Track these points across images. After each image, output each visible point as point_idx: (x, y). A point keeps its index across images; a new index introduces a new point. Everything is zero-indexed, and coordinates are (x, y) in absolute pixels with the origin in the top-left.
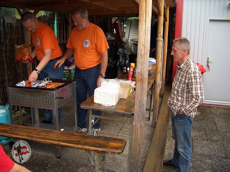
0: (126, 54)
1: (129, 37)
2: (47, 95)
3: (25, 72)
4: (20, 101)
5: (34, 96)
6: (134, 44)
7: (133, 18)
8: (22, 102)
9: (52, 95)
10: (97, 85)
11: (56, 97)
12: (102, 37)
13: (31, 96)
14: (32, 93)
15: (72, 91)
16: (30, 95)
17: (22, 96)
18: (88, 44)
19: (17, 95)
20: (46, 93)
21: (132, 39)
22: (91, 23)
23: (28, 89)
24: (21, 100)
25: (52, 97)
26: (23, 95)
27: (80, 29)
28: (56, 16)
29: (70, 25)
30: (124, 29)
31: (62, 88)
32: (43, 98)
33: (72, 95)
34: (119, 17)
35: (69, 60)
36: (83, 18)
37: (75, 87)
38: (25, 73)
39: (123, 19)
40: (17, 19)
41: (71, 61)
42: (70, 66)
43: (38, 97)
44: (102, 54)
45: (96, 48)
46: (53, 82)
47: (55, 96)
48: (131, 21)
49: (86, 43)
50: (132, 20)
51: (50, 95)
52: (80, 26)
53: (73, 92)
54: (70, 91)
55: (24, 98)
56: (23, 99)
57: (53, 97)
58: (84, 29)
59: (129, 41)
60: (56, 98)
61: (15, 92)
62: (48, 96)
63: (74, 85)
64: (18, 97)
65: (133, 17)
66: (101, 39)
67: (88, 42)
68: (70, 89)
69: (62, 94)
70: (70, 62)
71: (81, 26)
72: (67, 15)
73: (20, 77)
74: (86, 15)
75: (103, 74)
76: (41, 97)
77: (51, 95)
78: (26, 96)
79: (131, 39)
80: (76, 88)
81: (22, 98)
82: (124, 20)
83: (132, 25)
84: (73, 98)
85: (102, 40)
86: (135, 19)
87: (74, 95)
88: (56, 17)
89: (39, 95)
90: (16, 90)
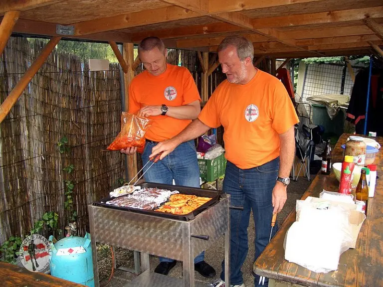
0: (307, 127)
1: (303, 93)
2: (172, 228)
3: (122, 163)
4: (113, 237)
5: (143, 228)
6: (315, 106)
7: (313, 59)
8: (118, 238)
9: (183, 230)
10: (273, 201)
11: (192, 234)
12: (284, 98)
13: (137, 227)
14: (140, 223)
15: (222, 215)
16: (135, 226)
17: (117, 226)
18: (254, 115)
19: (108, 222)
20: (170, 225)
21: (310, 96)
22: (258, 70)
23: (130, 212)
24: (115, 234)
25: (183, 235)
26: (119, 224)
27: (234, 81)
28: (180, 56)
29: (205, 74)
30: (295, 78)
31: (204, 212)
32: (164, 234)
33: (222, 223)
34: (288, 58)
35: (204, 140)
36: (242, 59)
37: (229, 206)
38: (122, 165)
39: (293, 61)
40: (110, 64)
41: (210, 143)
42: (207, 151)
43: (151, 231)
44: (283, 135)
45: (272, 121)
46: (180, 193)
47: (191, 232)
48: (307, 65)
49: (250, 112)
50: (311, 63)
51: (178, 230)
52: (234, 77)
53: (225, 219)
54: (219, 215)
55: (122, 231)
56: (120, 232)
57: (186, 235)
58: (242, 83)
59: (304, 100)
60: (192, 236)
61: (105, 216)
62: (175, 230)
63: (226, 202)
64: (109, 227)
65: (311, 57)
66: (283, 101)
67: (254, 110)
68: (219, 212)
69: (204, 225)
70: (207, 144)
71: (236, 76)
72: (200, 56)
73: (113, 173)
74: (250, 53)
75: (286, 179)
76: (158, 231)
77: (181, 230)
78: (127, 226)
79: (307, 96)
80: (230, 208)
81: (118, 229)
82: (296, 63)
83: (308, 72)
84: (223, 229)
85: (284, 105)
86: (315, 61)
87: (226, 224)
88: (180, 59)
89: (155, 227)
90: (105, 213)
